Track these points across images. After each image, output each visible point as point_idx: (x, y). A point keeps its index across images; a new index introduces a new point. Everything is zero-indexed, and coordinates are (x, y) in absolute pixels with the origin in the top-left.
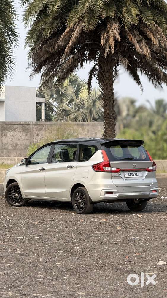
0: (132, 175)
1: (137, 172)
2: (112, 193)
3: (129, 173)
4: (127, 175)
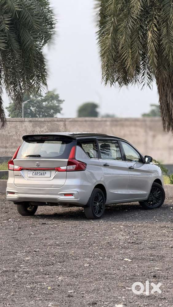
0: (37, 174)
1: (44, 172)
2: (13, 193)
3: (34, 172)
4: (30, 174)
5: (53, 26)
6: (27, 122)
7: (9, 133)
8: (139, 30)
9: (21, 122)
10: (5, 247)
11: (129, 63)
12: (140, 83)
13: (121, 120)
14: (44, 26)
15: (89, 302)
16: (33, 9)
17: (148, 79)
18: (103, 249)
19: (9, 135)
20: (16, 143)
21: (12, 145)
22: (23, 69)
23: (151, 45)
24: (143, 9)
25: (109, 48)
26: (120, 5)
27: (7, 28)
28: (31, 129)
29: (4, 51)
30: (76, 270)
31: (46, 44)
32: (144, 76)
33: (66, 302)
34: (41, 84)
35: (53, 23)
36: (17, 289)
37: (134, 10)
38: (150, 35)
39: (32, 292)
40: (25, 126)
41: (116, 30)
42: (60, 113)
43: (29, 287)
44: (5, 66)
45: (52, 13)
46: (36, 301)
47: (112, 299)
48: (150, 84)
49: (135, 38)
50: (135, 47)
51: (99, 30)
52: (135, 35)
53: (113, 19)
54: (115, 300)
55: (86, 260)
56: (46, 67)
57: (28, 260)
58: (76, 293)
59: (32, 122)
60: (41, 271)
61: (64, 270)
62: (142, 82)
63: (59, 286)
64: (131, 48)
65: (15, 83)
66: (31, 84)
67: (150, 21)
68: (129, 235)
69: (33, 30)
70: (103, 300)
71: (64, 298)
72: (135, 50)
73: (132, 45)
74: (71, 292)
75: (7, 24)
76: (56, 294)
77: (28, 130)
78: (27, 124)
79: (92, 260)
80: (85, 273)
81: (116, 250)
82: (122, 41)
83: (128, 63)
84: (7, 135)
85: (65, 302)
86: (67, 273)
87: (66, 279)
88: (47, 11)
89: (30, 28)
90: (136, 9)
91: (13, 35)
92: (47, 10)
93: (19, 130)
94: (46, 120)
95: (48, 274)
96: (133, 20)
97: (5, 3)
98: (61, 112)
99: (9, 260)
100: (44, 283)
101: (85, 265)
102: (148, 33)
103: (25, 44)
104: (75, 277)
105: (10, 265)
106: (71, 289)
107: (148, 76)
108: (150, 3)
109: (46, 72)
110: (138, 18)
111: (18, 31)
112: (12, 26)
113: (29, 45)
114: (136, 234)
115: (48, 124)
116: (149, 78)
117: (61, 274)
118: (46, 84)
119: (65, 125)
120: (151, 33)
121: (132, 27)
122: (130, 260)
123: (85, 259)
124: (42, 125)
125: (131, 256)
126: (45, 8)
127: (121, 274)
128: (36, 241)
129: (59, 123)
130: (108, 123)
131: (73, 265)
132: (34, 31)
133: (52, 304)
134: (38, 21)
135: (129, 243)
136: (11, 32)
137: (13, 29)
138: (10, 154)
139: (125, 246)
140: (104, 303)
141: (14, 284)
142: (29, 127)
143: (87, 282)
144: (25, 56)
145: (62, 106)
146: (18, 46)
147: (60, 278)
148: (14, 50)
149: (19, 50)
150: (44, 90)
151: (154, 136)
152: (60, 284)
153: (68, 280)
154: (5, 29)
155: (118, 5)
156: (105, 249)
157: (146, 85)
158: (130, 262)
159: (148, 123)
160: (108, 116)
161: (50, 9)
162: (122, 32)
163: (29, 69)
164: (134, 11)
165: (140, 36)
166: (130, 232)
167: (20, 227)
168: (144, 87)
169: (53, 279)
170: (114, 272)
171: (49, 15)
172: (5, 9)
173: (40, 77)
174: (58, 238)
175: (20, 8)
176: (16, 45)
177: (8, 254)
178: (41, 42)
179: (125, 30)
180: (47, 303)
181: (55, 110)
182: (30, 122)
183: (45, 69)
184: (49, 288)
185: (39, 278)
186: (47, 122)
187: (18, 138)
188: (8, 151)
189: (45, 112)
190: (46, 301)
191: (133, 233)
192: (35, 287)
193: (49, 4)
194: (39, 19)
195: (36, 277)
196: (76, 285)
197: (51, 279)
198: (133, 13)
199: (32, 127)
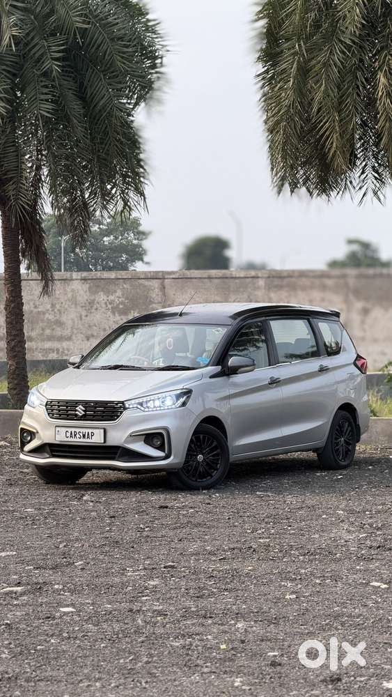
5: (158, 61)
6: (77, 282)
7: (36, 307)
8: (358, 69)
9: (63, 282)
10: (93, 559)
11: (334, 143)
12: (357, 188)
13: (290, 275)
14: (137, 62)
15: (321, 678)
16: (114, 25)
17: (375, 181)
18: (317, 562)
19: (36, 310)
20: (53, 329)
21: (42, 334)
22: (89, 161)
23: (384, 104)
24: (364, 22)
25: (288, 110)
26: (313, 14)
27: (56, 68)
28: (86, 297)
29: (48, 120)
30: (270, 608)
31: (143, 104)
32: (365, 175)
33: (271, 678)
34: (131, 194)
35: (157, 54)
36: (151, 648)
37: (346, 26)
38: (383, 80)
39: (187, 654)
40: (73, 290)
41: (304, 71)
42: (142, 260)
43: (177, 644)
44: (51, 153)
45: (154, 32)
46: (204, 675)
47: (371, 670)
48: (379, 193)
49: (348, 89)
50: (349, 107)
51: (263, 70)
52: (347, 81)
53: (297, 46)
54: (378, 671)
55: (284, 586)
56: (142, 156)
57: (155, 587)
58: (287, 657)
59: (89, 282)
60: (192, 609)
61: (244, 609)
62: (360, 188)
63: (243, 642)
64: (339, 112)
65: (73, 193)
66: (110, 193)
67: (382, 48)
68: (362, 530)
69: (113, 72)
70: (353, 673)
71: (264, 668)
72: (348, 116)
73: (340, 104)
74: (275, 656)
75: (57, 59)
76: (242, 660)
77: (79, 298)
78: (76, 285)
79: (299, 586)
80: (292, 613)
81: (346, 562)
82: (318, 96)
83: (332, 143)
84: (32, 312)
85: (268, 677)
86: (252, 615)
87: (255, 628)
88: (144, 29)
89: (106, 68)
90: (350, 23)
91: (68, 84)
92: (142, 27)
93: (58, 299)
94: (120, 277)
95: (211, 617)
96: (342, 47)
97: (52, 12)
98: (146, 259)
99: (112, 586)
100: (206, 635)
101: (288, 597)
102: (378, 76)
103: (96, 104)
104: (274, 623)
105: (119, 597)
106: (273, 649)
107: (373, 173)
108: (381, 9)
109: (142, 167)
110: (353, 42)
111: (81, 74)
112: (67, 63)
113: (106, 105)
114: (378, 529)
115: (125, 286)
116: (376, 178)
117: (238, 615)
118: (142, 194)
119: (163, 288)
120: (385, 76)
121: (341, 62)
122: (384, 586)
123: (283, 583)
124: (112, 287)
125: (385, 576)
126: (139, 22)
127: (373, 616)
128: (160, 545)
129: (150, 283)
130: (261, 283)
131: (260, 597)
132: (114, 74)
133: (241, 682)
134: (124, 53)
135: (371, 548)
136: (63, 77)
137: (69, 69)
138: (40, 354)
139: (362, 554)
140: (355, 678)
141: (142, 639)
142: (81, 292)
143: (302, 634)
144: (96, 130)
145: (146, 244)
146: (79, 109)
147: (240, 625)
148: (71, 117)
149: (83, 119)
150: (138, 207)
151: (365, 312)
152: (243, 639)
153: (258, 629)
154: (52, 71)
155: (309, 15)
156: (320, 561)
157: (370, 194)
158: (385, 588)
159: (351, 282)
160: (251, 266)
161: (150, 24)
162: (317, 75)
163: (105, 160)
164: (347, 28)
165: (359, 83)
166: (365, 524)
167: (112, 514)
168: (365, 198)
169: (226, 628)
170: (357, 610)
171: (149, 36)
172: (52, 24)
173: (129, 177)
174: (206, 537)
175: (84, 22)
176: (75, 107)
177: (107, 574)
178: (131, 98)
179: (326, 70)
180: (228, 679)
181: (131, 253)
182: (83, 281)
183: (141, 160)
184: (223, 647)
185: (193, 624)
186: (121, 280)
187: (57, 318)
188: (35, 347)
189: (108, 258)
190: (225, 676)
191: (371, 525)
192: (191, 645)
193: (147, 14)
194: (127, 47)
195: (185, 622)
196: (279, 639)
197: (221, 628)
198: (344, 32)
199: (88, 293)
